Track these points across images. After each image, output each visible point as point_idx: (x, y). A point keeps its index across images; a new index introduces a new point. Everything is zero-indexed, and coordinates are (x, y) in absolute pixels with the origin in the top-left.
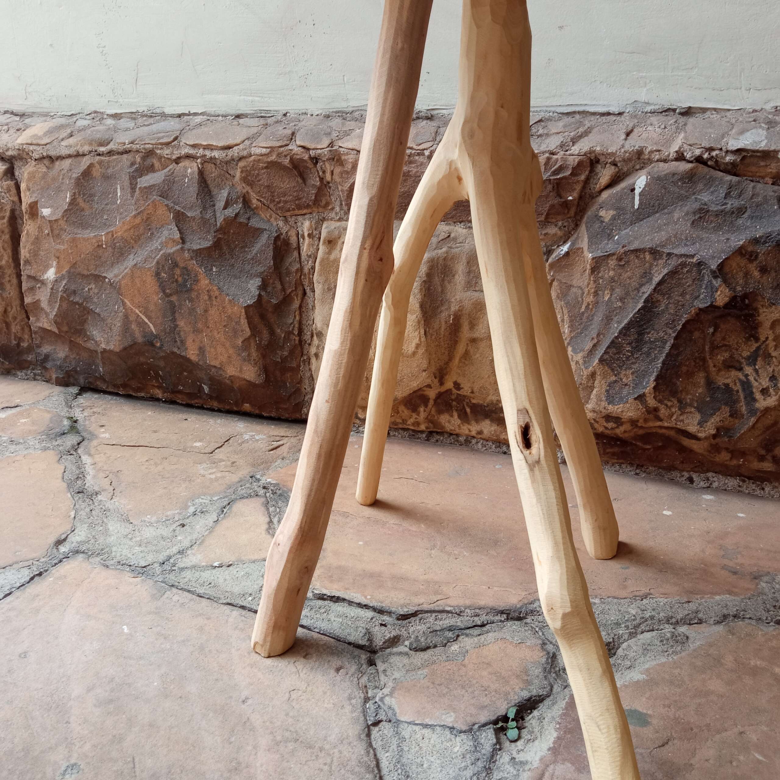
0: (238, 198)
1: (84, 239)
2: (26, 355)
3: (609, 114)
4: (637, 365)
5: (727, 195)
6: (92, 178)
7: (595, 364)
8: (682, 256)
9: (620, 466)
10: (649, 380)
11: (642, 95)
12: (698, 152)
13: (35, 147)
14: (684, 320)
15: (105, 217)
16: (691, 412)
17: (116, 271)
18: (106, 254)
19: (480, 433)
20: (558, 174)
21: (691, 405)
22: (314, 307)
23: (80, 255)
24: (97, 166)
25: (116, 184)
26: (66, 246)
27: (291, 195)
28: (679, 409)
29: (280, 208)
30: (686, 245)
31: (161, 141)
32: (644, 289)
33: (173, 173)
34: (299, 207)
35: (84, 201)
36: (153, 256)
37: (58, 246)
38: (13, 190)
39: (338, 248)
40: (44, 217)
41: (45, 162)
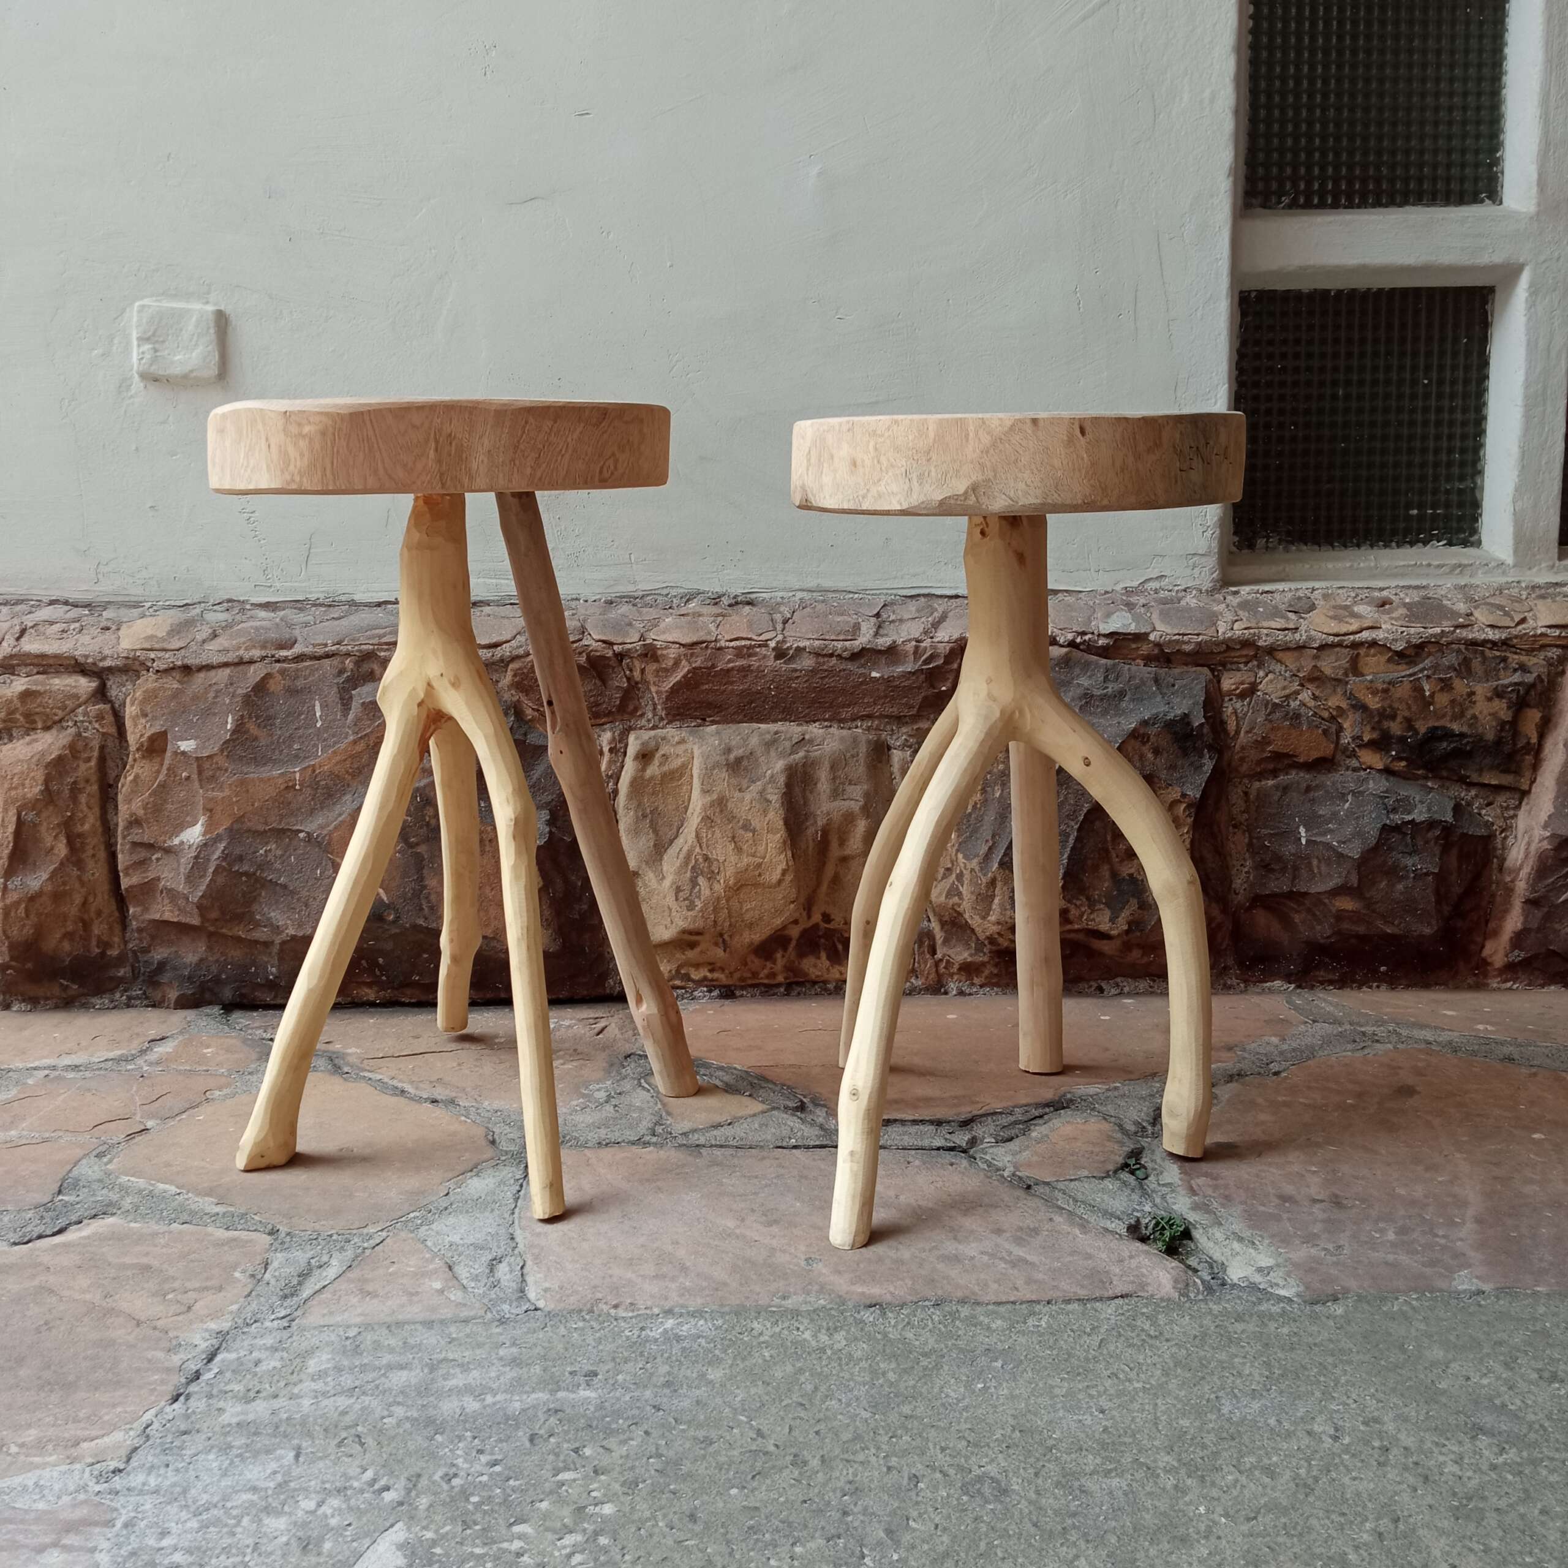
0: (507, 709)
1: (261, 780)
2: (114, 971)
3: (957, 597)
5: (1106, 679)
6: (269, 694)
7: (994, 869)
12: (1070, 636)
13: (160, 654)
15: (296, 746)
16: (1100, 909)
17: (320, 820)
18: (301, 799)
23: (254, 803)
24: (279, 677)
25: (313, 699)
26: (227, 792)
28: (1089, 908)
34: (597, 716)
35: (259, 726)
37: (210, 794)
38: (109, 718)
39: (656, 762)
40: (184, 753)
41: (177, 674)
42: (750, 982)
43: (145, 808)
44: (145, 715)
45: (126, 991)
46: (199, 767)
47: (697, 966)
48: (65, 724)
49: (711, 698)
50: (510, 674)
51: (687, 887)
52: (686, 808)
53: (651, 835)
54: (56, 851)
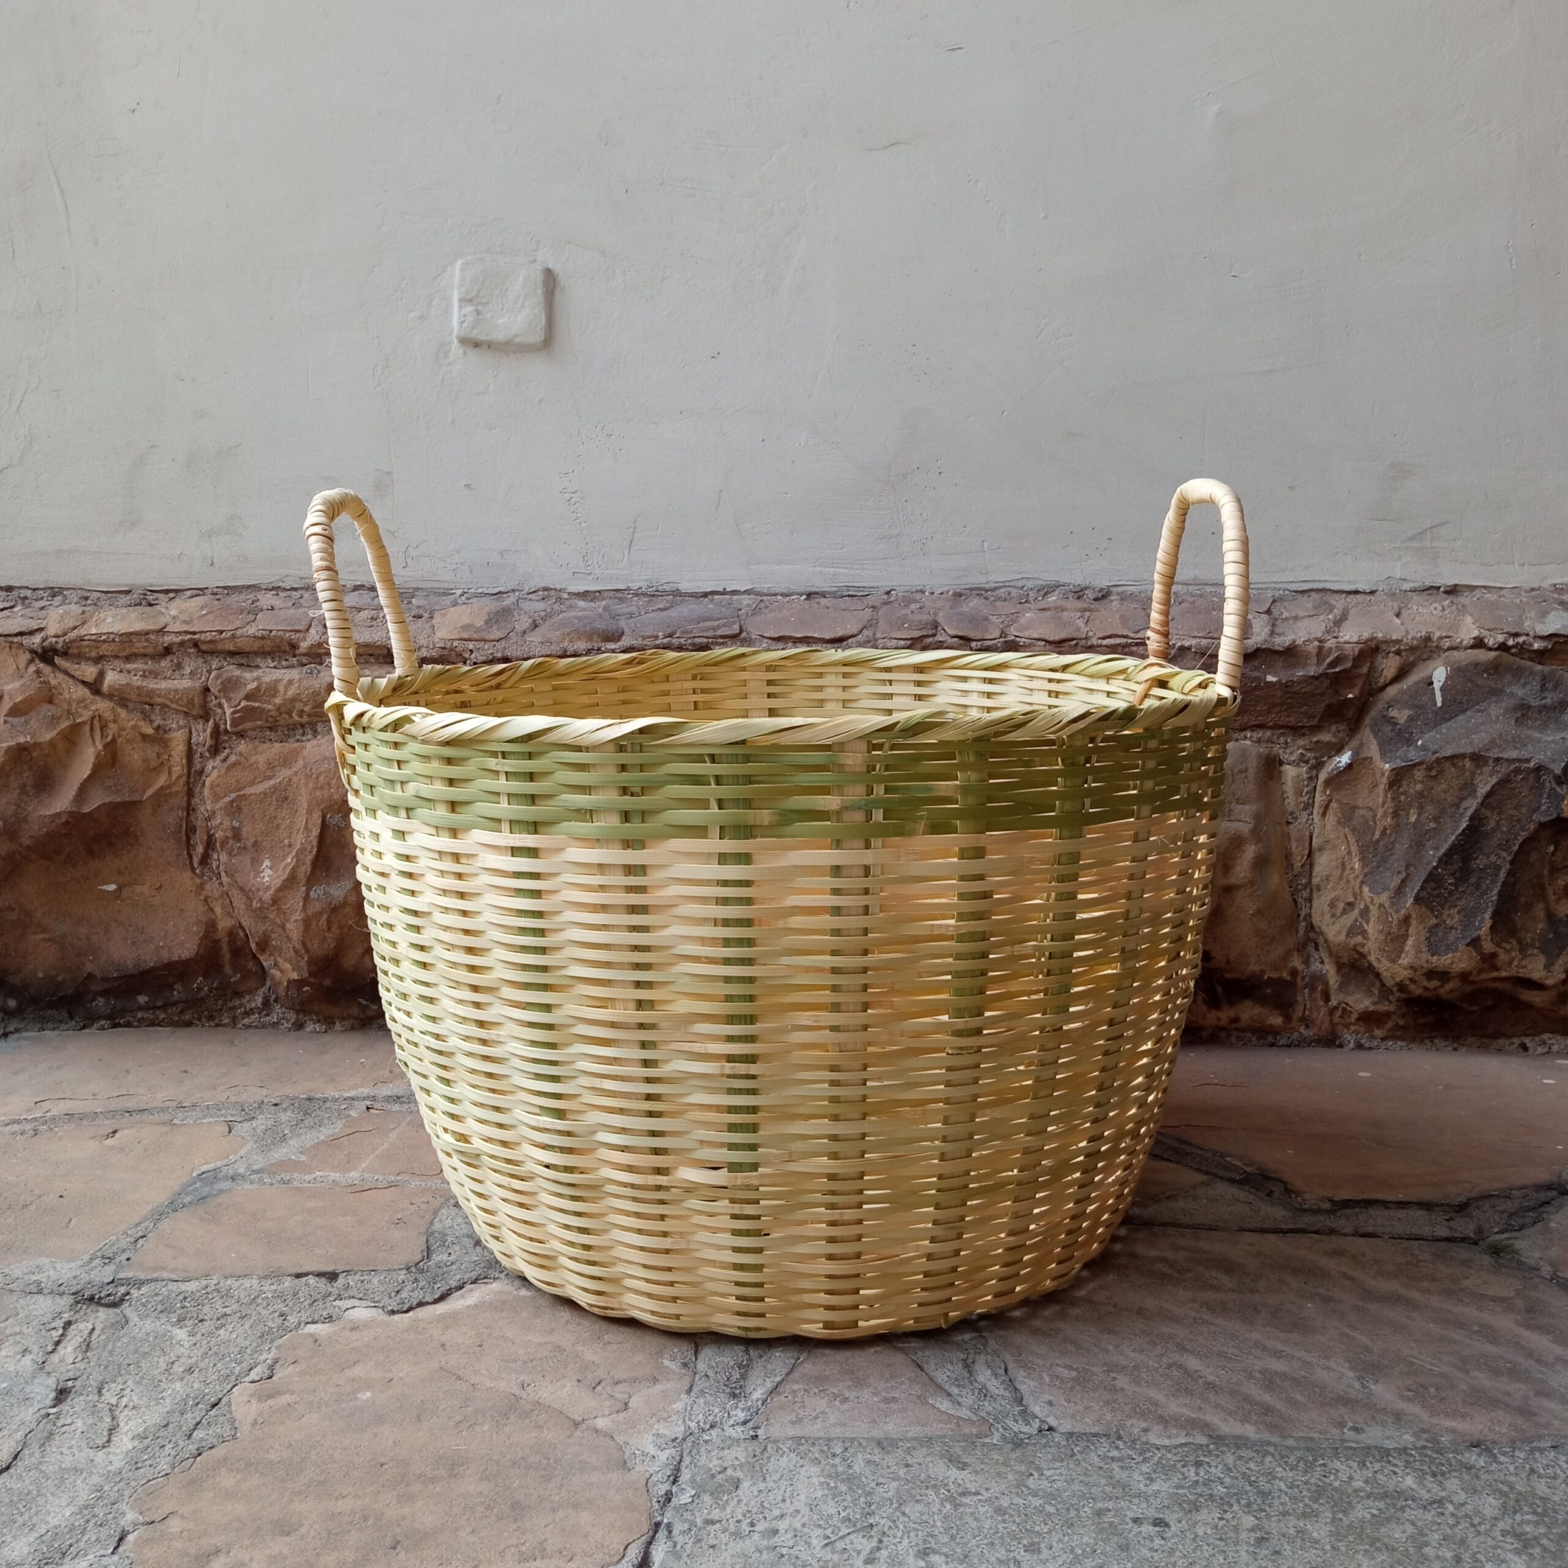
4: (1464, 901)
5: (1543, 688)
7: (1408, 905)
8: (1514, 760)
9: (1432, 1042)
10: (1483, 920)
11: (1398, 572)
12: (1500, 638)
14: (1521, 839)
16: (1533, 955)
19: (1236, 1020)
20: (1335, 667)
21: (1533, 946)
28: (1520, 953)
30: (1515, 748)
31: (719, 632)
32: (1465, 804)
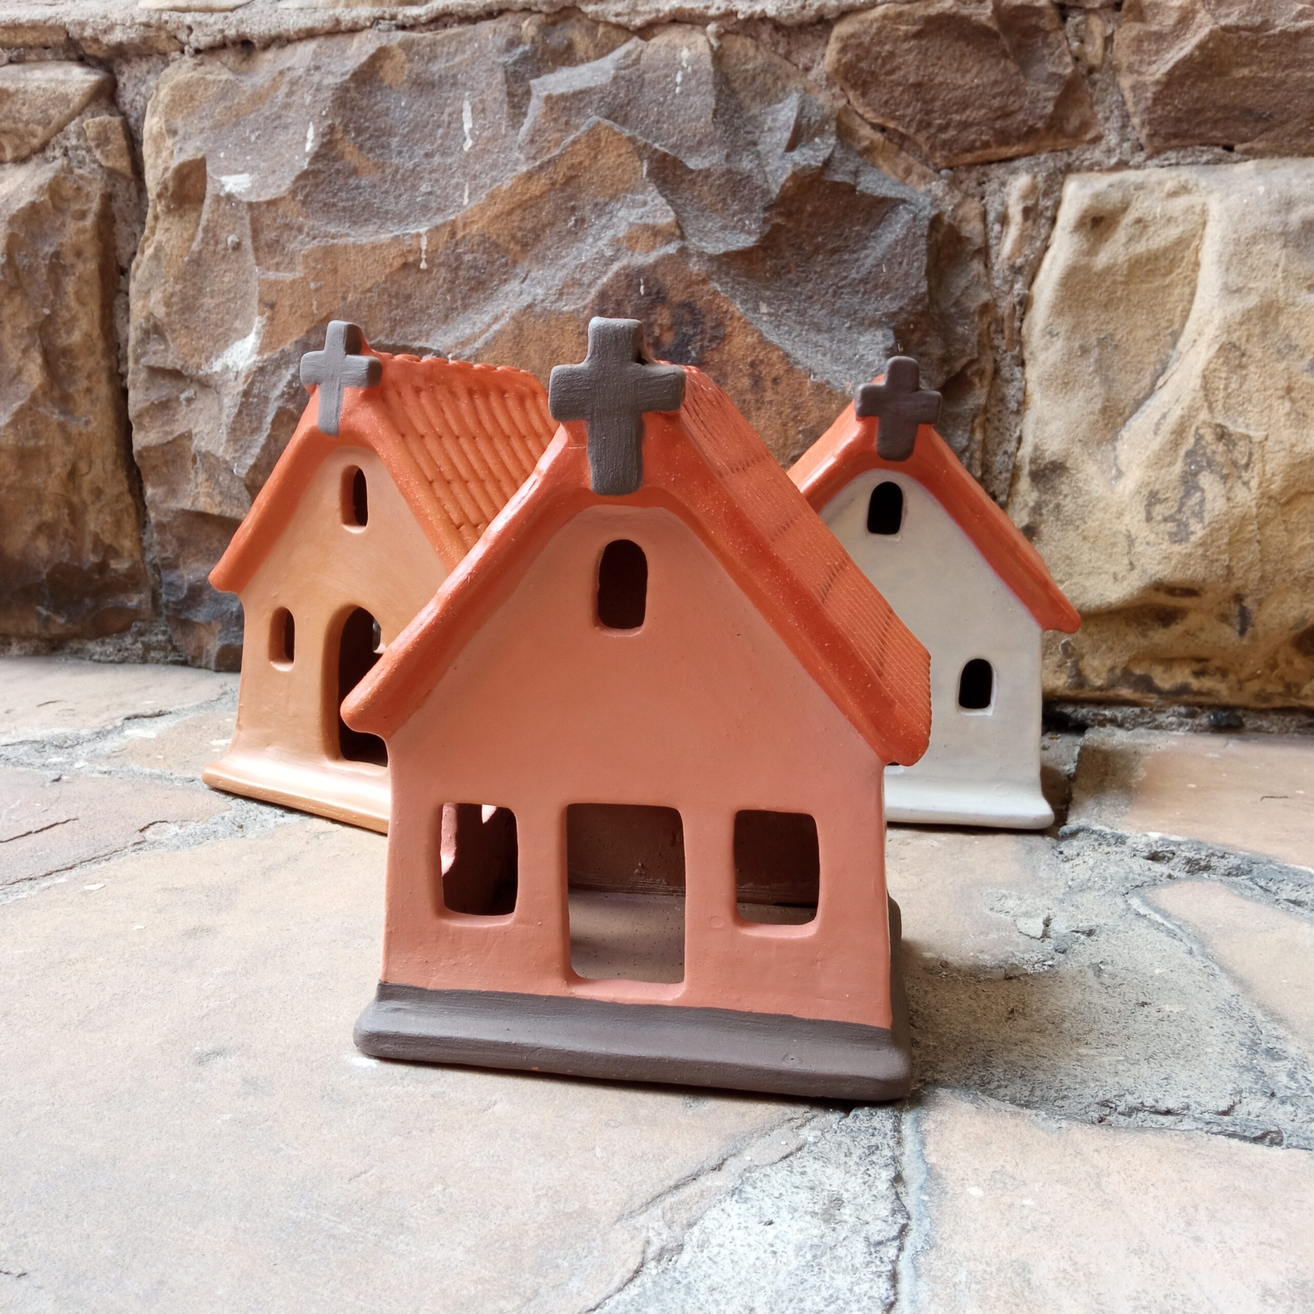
0: (825, 120)
1: (361, 248)
2: (122, 597)
6: (380, 89)
13: (199, 17)
15: (424, 188)
17: (461, 330)
18: (428, 289)
22: (1023, 405)
23: (347, 292)
24: (401, 56)
25: (461, 99)
26: (299, 272)
27: (982, 106)
29: (944, 144)
33: (637, 60)
34: (1003, 138)
35: (361, 147)
36: (586, 280)
37: (272, 275)
38: (118, 141)
39: (1121, 234)
40: (229, 197)
41: (229, 57)
42: (1278, 703)
43: (168, 304)
44: (173, 132)
45: (141, 633)
46: (254, 221)
47: (1169, 662)
48: (49, 153)
49: (1251, 98)
50: (833, 46)
51: (1174, 495)
52: (1176, 337)
53: (1097, 389)
54: (25, 378)
